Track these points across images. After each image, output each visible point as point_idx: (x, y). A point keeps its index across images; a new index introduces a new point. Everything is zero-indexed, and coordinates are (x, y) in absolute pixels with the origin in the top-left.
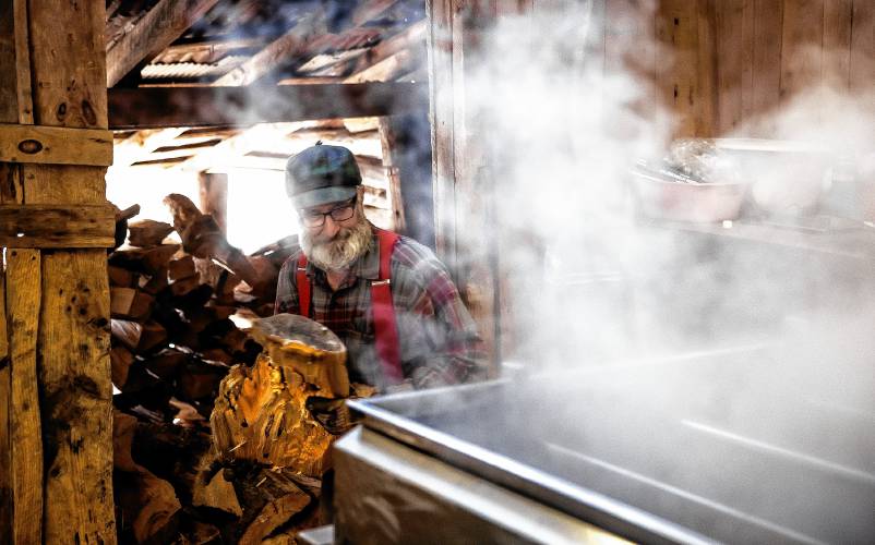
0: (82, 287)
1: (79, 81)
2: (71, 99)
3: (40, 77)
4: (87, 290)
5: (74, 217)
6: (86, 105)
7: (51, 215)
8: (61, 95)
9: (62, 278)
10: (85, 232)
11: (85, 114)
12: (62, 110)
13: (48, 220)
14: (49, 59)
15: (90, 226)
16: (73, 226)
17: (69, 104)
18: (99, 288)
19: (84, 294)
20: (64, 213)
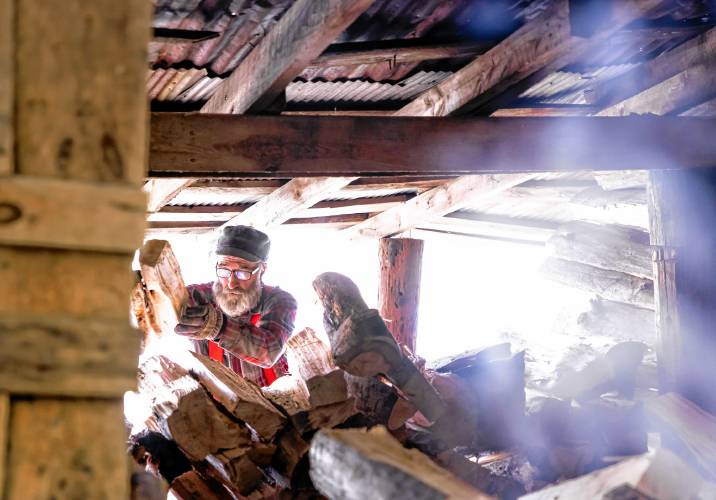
0: (79, 464)
1: (99, 101)
2: (83, 130)
3: (30, 92)
4: (87, 469)
5: (72, 339)
6: (108, 142)
7: (32, 335)
8: (65, 124)
9: (45, 446)
10: (89, 367)
11: (106, 159)
12: (65, 150)
13: (26, 345)
14: (48, 60)
15: (97, 356)
16: (68, 355)
17: (78, 141)
18: (110, 465)
19: (83, 477)
20: (55, 332)
